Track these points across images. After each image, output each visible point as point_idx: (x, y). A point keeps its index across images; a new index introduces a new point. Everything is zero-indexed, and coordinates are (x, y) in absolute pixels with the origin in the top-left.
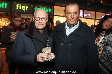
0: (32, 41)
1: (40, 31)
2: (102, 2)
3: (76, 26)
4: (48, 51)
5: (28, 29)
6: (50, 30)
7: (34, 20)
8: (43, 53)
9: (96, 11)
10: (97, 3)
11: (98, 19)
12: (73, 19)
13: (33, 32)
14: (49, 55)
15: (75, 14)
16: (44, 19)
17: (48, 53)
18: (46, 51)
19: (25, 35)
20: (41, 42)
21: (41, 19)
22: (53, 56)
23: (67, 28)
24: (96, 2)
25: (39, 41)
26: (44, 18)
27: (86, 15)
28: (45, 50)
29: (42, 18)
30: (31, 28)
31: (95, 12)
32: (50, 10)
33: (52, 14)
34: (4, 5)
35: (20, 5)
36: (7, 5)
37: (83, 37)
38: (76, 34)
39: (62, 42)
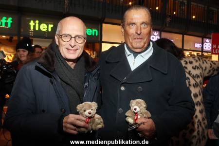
0: (52, 83)
2: (194, 17)
4: (90, 110)
7: (57, 40)
9: (183, 34)
10: (186, 17)
11: (189, 49)
12: (139, 35)
13: (53, 64)
15: (143, 26)
16: (80, 39)
17: (90, 115)
18: (85, 111)
19: (36, 69)
21: (75, 37)
22: (99, 124)
23: (129, 55)
24: (183, 17)
25: (65, 83)
26: (79, 37)
28: (83, 109)
30: (49, 56)
31: (181, 36)
32: (95, 32)
33: (99, 40)
34: (6, 21)
35: (37, 22)
36: (11, 22)
37: (166, 73)
38: (150, 67)
39: (123, 84)
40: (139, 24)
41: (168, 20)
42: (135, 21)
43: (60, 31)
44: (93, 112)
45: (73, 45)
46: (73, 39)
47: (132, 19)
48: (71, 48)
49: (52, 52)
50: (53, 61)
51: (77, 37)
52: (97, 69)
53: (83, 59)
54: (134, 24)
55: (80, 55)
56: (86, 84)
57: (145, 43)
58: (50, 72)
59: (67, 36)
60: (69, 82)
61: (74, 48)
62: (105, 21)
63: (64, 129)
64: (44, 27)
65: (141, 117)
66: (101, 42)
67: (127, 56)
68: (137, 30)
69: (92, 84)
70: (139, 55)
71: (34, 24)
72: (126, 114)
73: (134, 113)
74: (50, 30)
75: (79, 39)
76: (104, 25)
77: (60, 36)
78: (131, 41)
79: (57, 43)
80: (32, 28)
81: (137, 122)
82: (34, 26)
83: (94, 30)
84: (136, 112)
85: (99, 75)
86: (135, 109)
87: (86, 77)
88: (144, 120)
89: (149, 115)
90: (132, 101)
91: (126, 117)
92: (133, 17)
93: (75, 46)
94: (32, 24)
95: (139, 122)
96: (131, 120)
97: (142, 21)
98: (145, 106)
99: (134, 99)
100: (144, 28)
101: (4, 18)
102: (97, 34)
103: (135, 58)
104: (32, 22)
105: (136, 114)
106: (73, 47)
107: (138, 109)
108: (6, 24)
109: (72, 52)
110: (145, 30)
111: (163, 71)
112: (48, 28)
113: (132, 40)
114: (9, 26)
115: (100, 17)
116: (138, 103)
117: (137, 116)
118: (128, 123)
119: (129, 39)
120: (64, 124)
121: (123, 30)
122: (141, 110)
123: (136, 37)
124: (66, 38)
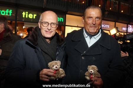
0: (36, 52)
1: (47, 40)
3: (98, 36)
4: (57, 66)
6: (60, 39)
7: (39, 25)
8: (49, 69)
9: (115, 22)
12: (94, 25)
15: (97, 19)
17: (56, 69)
18: (53, 66)
19: (26, 44)
21: (51, 24)
22: (62, 74)
23: (86, 37)
24: (116, 11)
25: (44, 52)
27: (104, 26)
28: (52, 65)
30: (34, 35)
32: (62, 19)
33: (64, 24)
34: (8, 12)
35: (27, 13)
36: (12, 12)
38: (100, 45)
40: (94, 18)
41: (106, 13)
42: (92, 16)
43: (41, 20)
44: (59, 67)
45: (49, 29)
46: (50, 25)
47: (90, 15)
48: (48, 31)
49: (36, 32)
50: (37, 39)
51: (52, 24)
52: (64, 44)
54: (92, 17)
55: (54, 35)
56: (58, 53)
57: (97, 30)
58: (35, 45)
59: (45, 23)
60: (47, 52)
62: (68, 13)
64: (31, 16)
65: (95, 76)
66: (65, 25)
67: (85, 37)
68: (93, 22)
69: (61, 53)
70: (93, 37)
71: (25, 14)
72: (85, 74)
73: (90, 74)
74: (34, 18)
75: (53, 25)
76: (67, 16)
77: (42, 23)
78: (88, 28)
79: (40, 27)
80: (24, 16)
81: (92, 79)
83: (61, 18)
84: (91, 73)
85: (65, 47)
86: (91, 72)
88: (96, 78)
89: (100, 75)
91: (85, 75)
92: (91, 13)
93: (51, 29)
94: (24, 14)
95: (93, 79)
96: (88, 78)
97: (96, 16)
98: (97, 70)
100: (98, 21)
101: (8, 10)
102: (63, 21)
103: (90, 39)
104: (24, 12)
105: (91, 74)
106: (49, 30)
108: (9, 13)
109: (48, 33)
110: (98, 22)
111: (107, 48)
112: (33, 17)
113: (89, 27)
114: (10, 15)
115: (65, 11)
116: (93, 68)
118: (86, 79)
121: (83, 20)
122: (94, 72)
123: (92, 26)
124: (45, 24)
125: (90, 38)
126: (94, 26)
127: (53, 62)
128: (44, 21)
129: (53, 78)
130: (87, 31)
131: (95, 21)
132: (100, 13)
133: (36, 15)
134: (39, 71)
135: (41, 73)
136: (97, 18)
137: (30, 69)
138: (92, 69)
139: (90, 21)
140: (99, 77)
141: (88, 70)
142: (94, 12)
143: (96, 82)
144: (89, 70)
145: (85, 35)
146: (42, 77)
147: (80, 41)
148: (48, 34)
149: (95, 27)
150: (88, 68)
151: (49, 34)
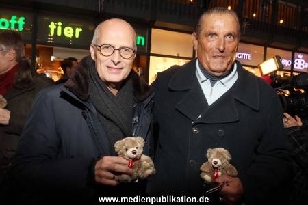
0: (85, 117)
2: (281, 22)
4: (135, 149)
5: (73, 80)
8: (117, 156)
9: (266, 46)
12: (222, 52)
13: (88, 88)
14: (137, 162)
15: (228, 39)
16: (127, 52)
17: (134, 156)
18: (127, 150)
19: (61, 97)
20: (113, 122)
21: (119, 50)
22: (148, 168)
25: (105, 117)
26: (126, 50)
27: (240, 56)
28: (124, 147)
29: (122, 48)
30: (81, 76)
32: (141, 40)
33: (146, 51)
34: (16, 22)
35: (60, 24)
36: (24, 23)
37: (258, 109)
38: (236, 100)
39: (196, 125)
40: (222, 36)
41: (245, 25)
42: (216, 30)
43: (97, 40)
44: (139, 151)
45: (116, 61)
46: (117, 52)
47: (213, 28)
48: (113, 66)
50: (87, 84)
51: (123, 50)
52: (151, 97)
53: (130, 82)
54: (215, 34)
55: (126, 76)
56: (136, 119)
58: (82, 100)
59: (107, 47)
61: (118, 66)
63: (97, 179)
65: (223, 174)
66: (149, 54)
67: (200, 82)
68: (219, 45)
69: (143, 118)
70: (218, 81)
71: (55, 27)
72: (202, 168)
73: (213, 167)
74: (77, 36)
75: (125, 52)
76: (154, 31)
77: (98, 47)
78: (208, 59)
79: (93, 58)
80: (52, 33)
81: (217, 180)
82: (56, 30)
83: (139, 38)
84: (216, 166)
85: (153, 106)
86: (216, 163)
87: (134, 109)
88: (227, 179)
89: (235, 172)
90: (209, 150)
91: (201, 172)
92: (214, 25)
93: (119, 62)
94: (52, 26)
95: (219, 181)
96: (207, 178)
97: (227, 31)
98: (229, 158)
99: (213, 147)
100: (229, 42)
101: (14, 18)
102: (143, 43)
105: (216, 169)
106: (116, 65)
107: (219, 163)
108: (17, 26)
109: (114, 71)
111: (253, 107)
113: (210, 58)
114: (21, 29)
115: (149, 20)
116: (219, 155)
117: (217, 171)
118: (203, 180)
119: (206, 58)
120: (96, 172)
122: (223, 164)
123: (215, 54)
124: (106, 50)
125: (213, 84)
126: (220, 54)
127: (127, 141)
128: (103, 42)
129: (125, 177)
130: (206, 66)
131: (224, 42)
132: (236, 24)
133: (80, 30)
134: (93, 162)
135: (97, 166)
136: (229, 35)
137: (72, 157)
138: (218, 157)
139: (212, 43)
140: (233, 176)
141: (206, 160)
142: (221, 23)
143: (226, 188)
144: (209, 160)
145: (200, 76)
146: (100, 176)
147: (188, 90)
148: (113, 73)
149: (224, 57)
150: (208, 155)
151: (116, 73)
